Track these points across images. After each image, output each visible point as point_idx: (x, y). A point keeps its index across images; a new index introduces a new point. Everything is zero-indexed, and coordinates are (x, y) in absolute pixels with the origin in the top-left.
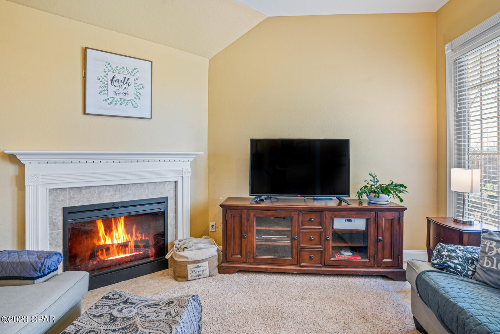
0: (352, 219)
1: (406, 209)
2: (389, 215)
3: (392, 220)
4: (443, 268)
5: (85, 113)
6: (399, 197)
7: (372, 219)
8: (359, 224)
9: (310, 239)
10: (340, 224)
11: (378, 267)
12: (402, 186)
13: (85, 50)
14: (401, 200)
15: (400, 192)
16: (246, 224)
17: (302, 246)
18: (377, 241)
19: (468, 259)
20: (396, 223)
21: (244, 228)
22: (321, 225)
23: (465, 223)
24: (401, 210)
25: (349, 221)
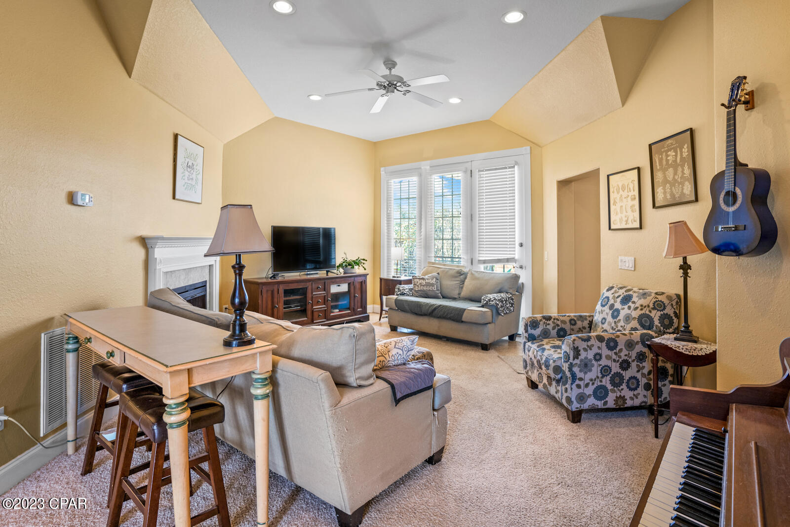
0: (341, 285)
1: (368, 274)
2: (360, 279)
3: (361, 282)
4: (403, 294)
5: (174, 198)
6: (363, 267)
7: (352, 283)
8: (344, 288)
9: (318, 302)
10: (334, 289)
11: (356, 315)
12: (364, 260)
13: (176, 137)
14: (365, 269)
15: (364, 264)
16: (277, 297)
17: (314, 307)
18: (355, 296)
19: (410, 289)
20: (363, 284)
21: (276, 300)
22: (325, 291)
23: (398, 277)
24: (365, 275)
25: (339, 286)
